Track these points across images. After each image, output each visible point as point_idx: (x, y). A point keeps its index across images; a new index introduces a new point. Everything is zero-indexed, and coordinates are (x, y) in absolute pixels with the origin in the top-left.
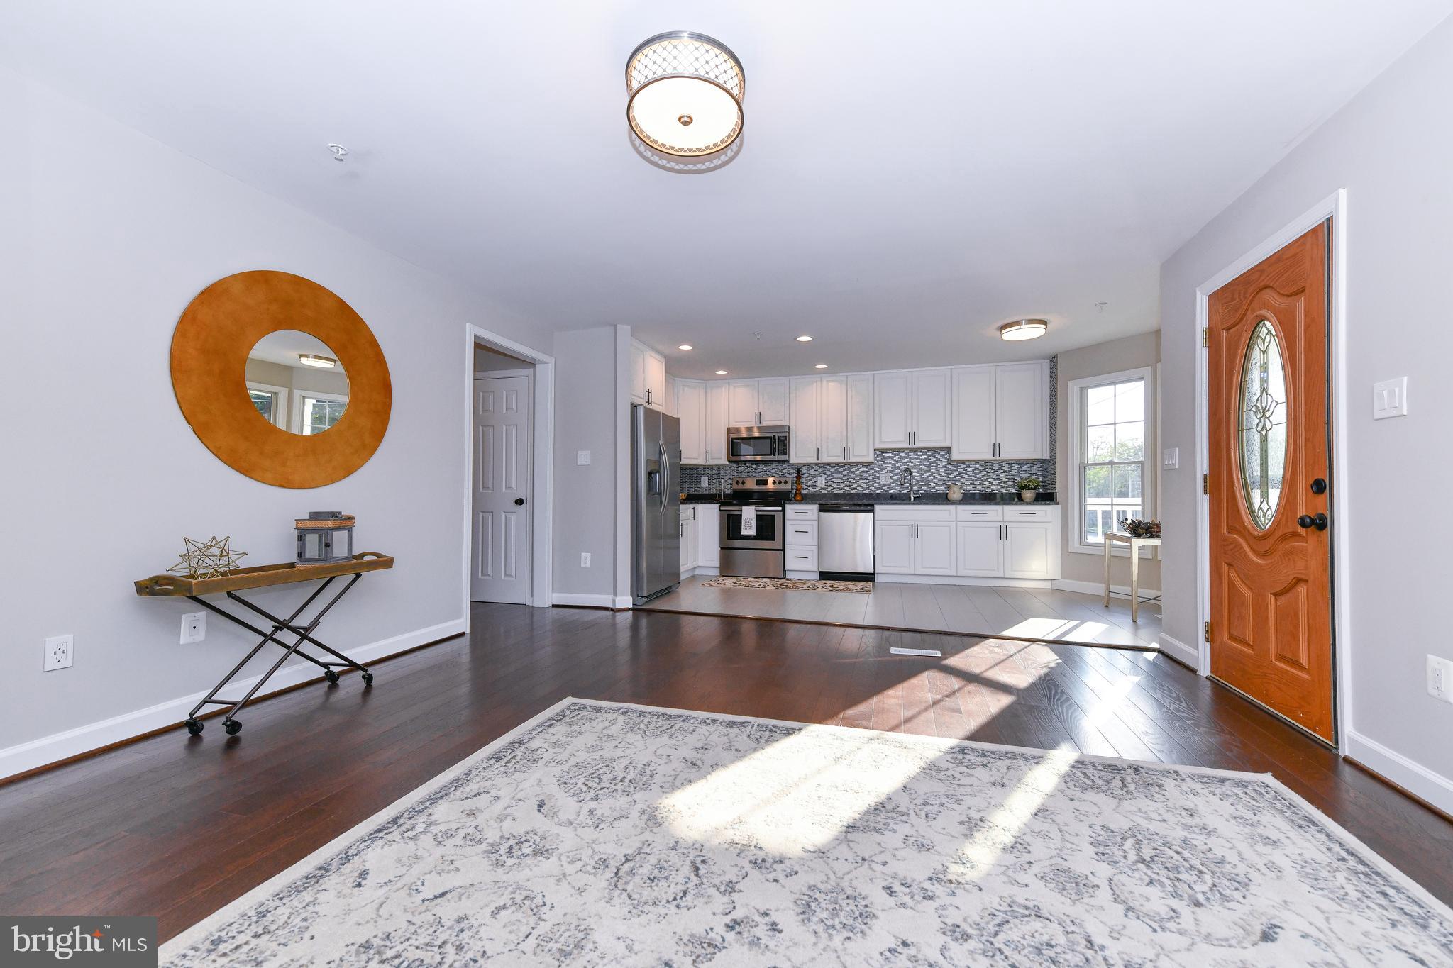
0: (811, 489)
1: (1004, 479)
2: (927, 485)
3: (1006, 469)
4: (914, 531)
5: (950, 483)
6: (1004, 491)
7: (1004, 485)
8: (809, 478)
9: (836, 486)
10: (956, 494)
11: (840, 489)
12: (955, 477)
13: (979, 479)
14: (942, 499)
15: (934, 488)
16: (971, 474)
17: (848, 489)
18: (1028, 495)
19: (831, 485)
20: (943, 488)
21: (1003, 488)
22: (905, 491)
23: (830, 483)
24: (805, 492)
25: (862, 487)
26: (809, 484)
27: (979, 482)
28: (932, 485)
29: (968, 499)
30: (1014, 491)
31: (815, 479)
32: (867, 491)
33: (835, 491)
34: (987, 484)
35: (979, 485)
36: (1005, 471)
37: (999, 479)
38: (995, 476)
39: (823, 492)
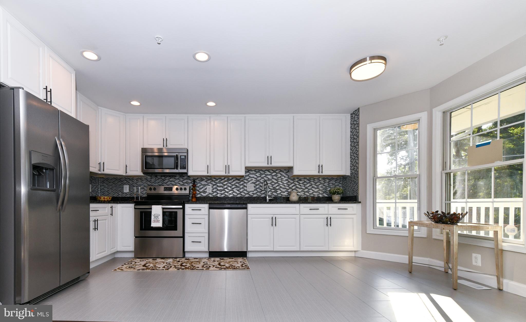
0: (202, 194)
1: (321, 189)
2: (276, 192)
3: (322, 182)
4: (274, 222)
5: (289, 190)
6: (321, 196)
7: (321, 192)
8: (201, 187)
9: (219, 192)
10: (294, 197)
11: (222, 194)
12: (293, 186)
13: (306, 188)
14: (287, 200)
15: (280, 194)
16: (302, 185)
17: (226, 194)
18: (336, 197)
19: (216, 192)
20: (286, 194)
21: (320, 193)
22: (263, 196)
23: (215, 190)
24: (199, 196)
25: (236, 193)
26: (201, 190)
27: (306, 190)
28: (279, 192)
29: (303, 200)
30: (326, 196)
31: (205, 187)
32: (239, 196)
33: (219, 195)
34: (311, 191)
35: (307, 192)
36: (321, 184)
37: (318, 188)
38: (315, 187)
39: (211, 196)
